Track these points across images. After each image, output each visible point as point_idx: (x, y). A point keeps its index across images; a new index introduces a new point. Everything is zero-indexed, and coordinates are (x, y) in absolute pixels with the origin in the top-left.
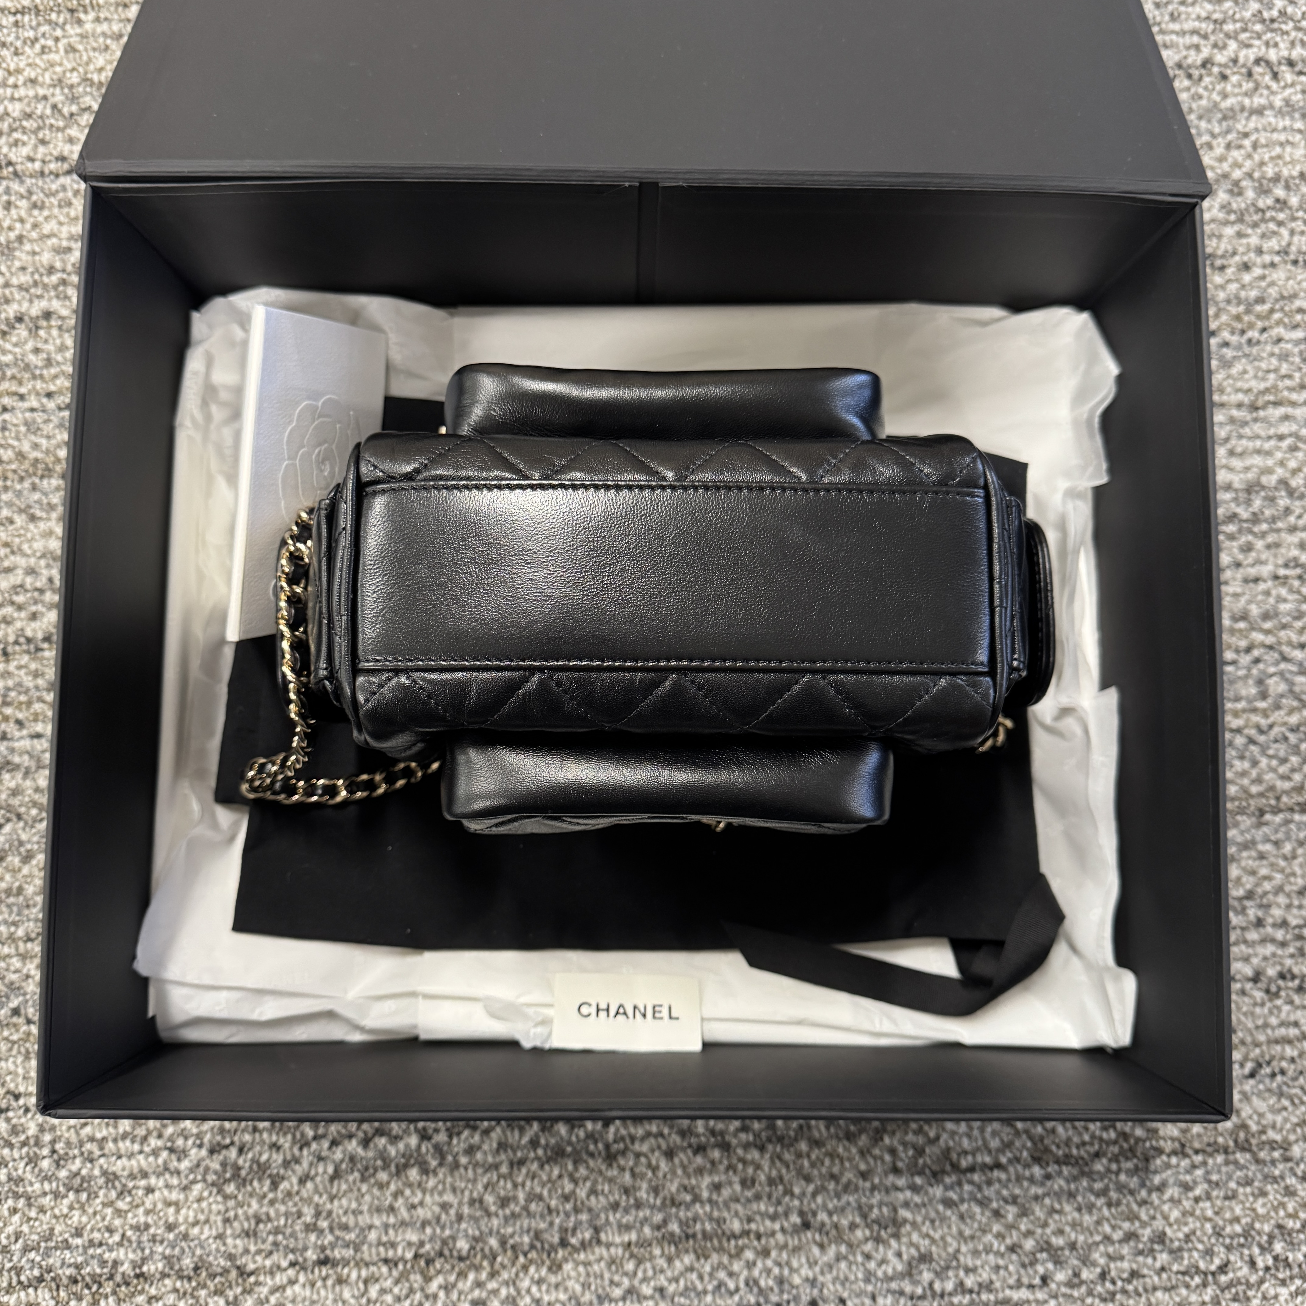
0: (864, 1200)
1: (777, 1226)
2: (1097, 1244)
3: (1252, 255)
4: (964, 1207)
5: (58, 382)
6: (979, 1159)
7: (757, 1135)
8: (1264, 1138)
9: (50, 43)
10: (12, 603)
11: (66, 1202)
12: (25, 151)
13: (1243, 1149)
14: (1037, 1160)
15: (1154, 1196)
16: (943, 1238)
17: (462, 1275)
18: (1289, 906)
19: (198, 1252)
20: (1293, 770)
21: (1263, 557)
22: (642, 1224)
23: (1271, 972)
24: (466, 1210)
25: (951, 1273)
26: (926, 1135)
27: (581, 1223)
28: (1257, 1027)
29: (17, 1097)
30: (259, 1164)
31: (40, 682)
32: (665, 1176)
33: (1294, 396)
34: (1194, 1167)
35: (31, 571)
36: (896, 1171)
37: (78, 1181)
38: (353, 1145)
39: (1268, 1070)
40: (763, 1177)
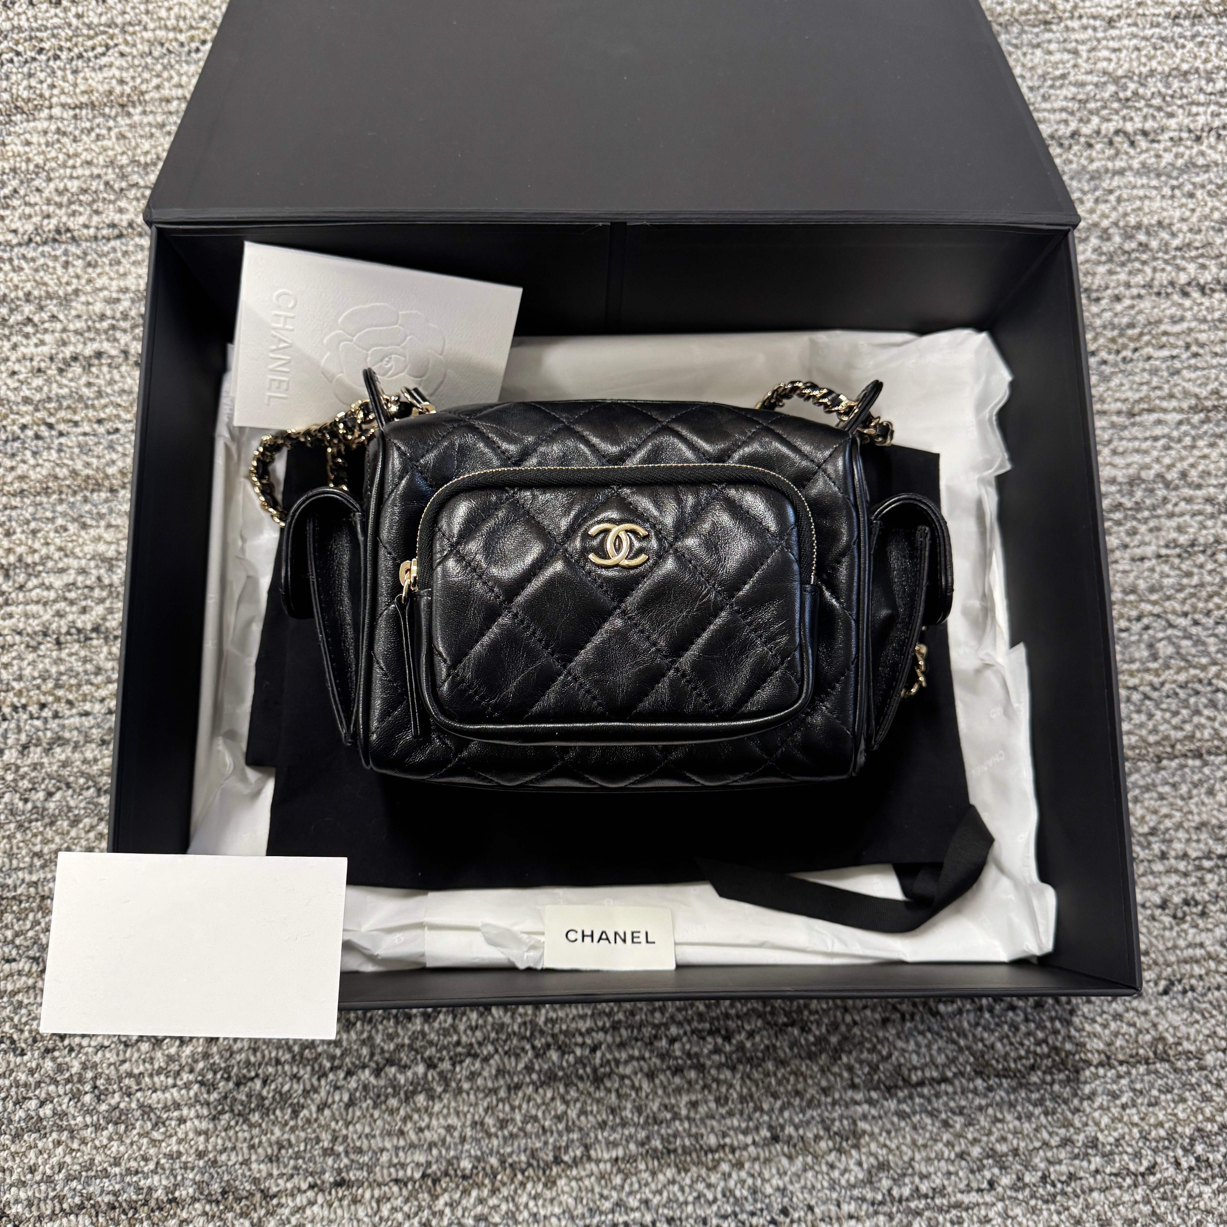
0: (826, 1114)
1: (749, 1140)
2: (1037, 1149)
3: (1122, 289)
4: (916, 1118)
5: (108, 410)
6: (928, 1074)
7: (728, 1057)
8: (1180, 1048)
9: (104, 132)
10: (65, 599)
11: (105, 1133)
12: (81, 220)
13: (1162, 1060)
14: (979, 1073)
15: (1086, 1103)
17: (466, 1192)
18: (1188, 841)
19: (226, 1177)
20: (1184, 722)
21: (1147, 539)
22: (628, 1142)
23: (1177, 899)
24: (469, 1132)
25: (907, 1180)
26: (880, 1053)
27: (573, 1141)
28: (1168, 949)
30: (281, 1094)
31: (89, 667)
32: (647, 1096)
33: (1165, 404)
34: (1120, 1077)
35: (83, 571)
36: (854, 1086)
37: (117, 1113)
38: (366, 1075)
39: (1180, 988)
40: (735, 1096)
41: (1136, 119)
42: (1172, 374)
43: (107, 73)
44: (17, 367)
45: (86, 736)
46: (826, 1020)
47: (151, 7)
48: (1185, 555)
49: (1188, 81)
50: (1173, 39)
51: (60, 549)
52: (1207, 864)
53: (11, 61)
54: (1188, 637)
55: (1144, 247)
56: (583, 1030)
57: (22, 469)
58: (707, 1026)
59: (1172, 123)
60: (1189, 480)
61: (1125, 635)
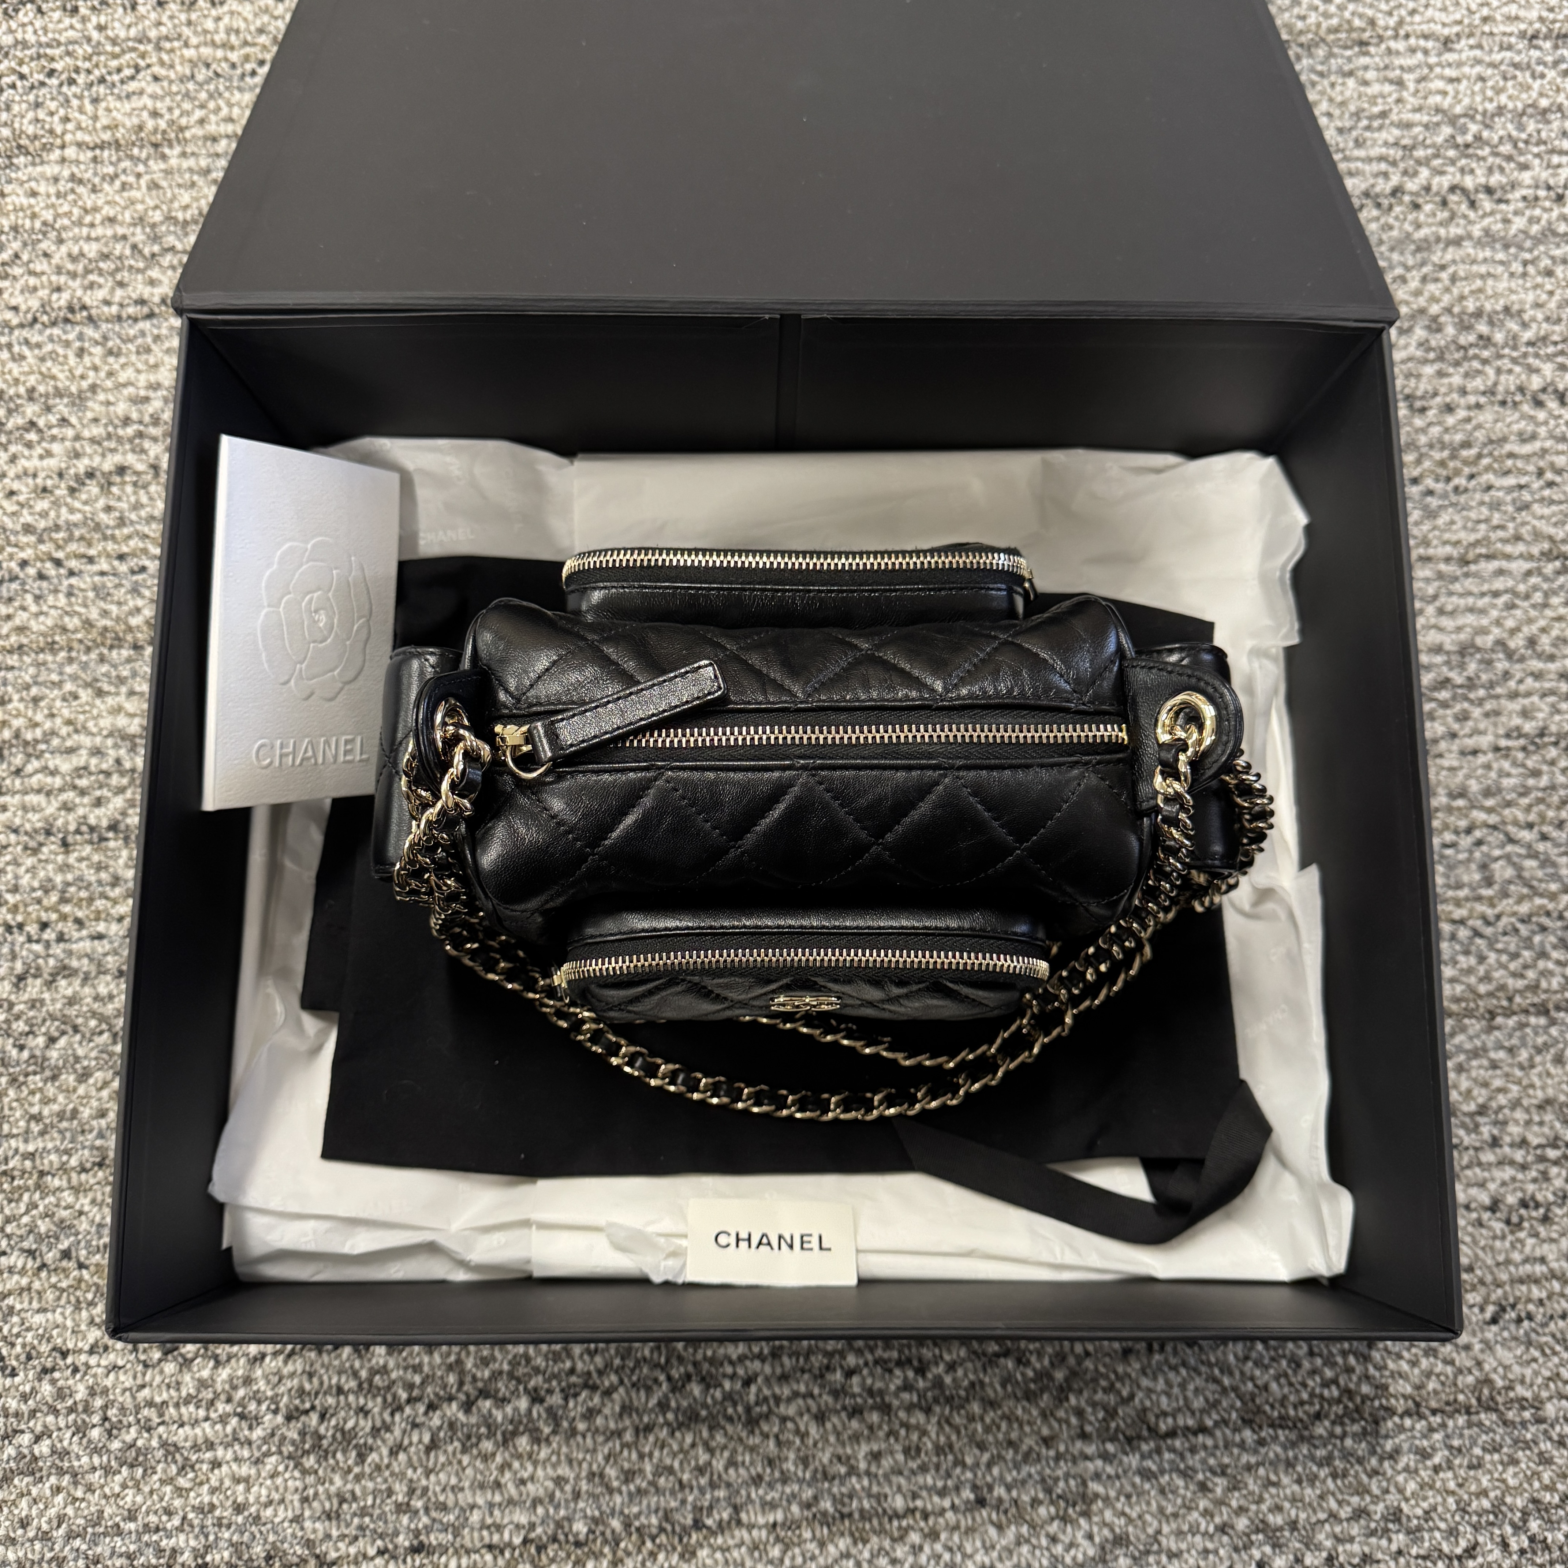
0: (1048, 1471)
1: (947, 1503)
2: (1322, 1523)
3: (1455, 395)
4: (1165, 1479)
5: (132, 543)
6: (1181, 1422)
7: (922, 1395)
8: (1512, 1394)
9: (131, 179)
10: (75, 787)
11: (117, 1478)
12: (101, 294)
13: (1488, 1409)
14: (1248, 1422)
15: (1386, 1464)
18: (1528, 1123)
19: (271, 1538)
20: (1526, 967)
21: (1482, 726)
22: (789, 1502)
23: (1511, 1199)
24: (584, 1486)
26: (1119, 1393)
27: (718, 1500)
28: (1498, 1264)
29: (64, 1354)
30: (342, 1431)
31: (104, 875)
32: (815, 1444)
33: (1509, 549)
34: (1432, 1430)
35: (97, 752)
36: (1084, 1436)
37: (132, 1453)
38: (453, 1410)
39: (1513, 1315)
40: (930, 1445)
41: (1479, 172)
42: (1519, 509)
43: (136, 102)
44: (15, 486)
45: (99, 965)
46: (1049, 1350)
47: (194, 16)
48: (1532, 748)
49: (1548, 122)
50: (1529, 66)
51: (69, 722)
52: (1552, 1154)
53: (13, 86)
54: (1533, 855)
55: (1485, 341)
56: (734, 1357)
57: (21, 618)
58: (895, 1354)
59: (1526, 177)
60: (1539, 649)
61: (1449, 852)
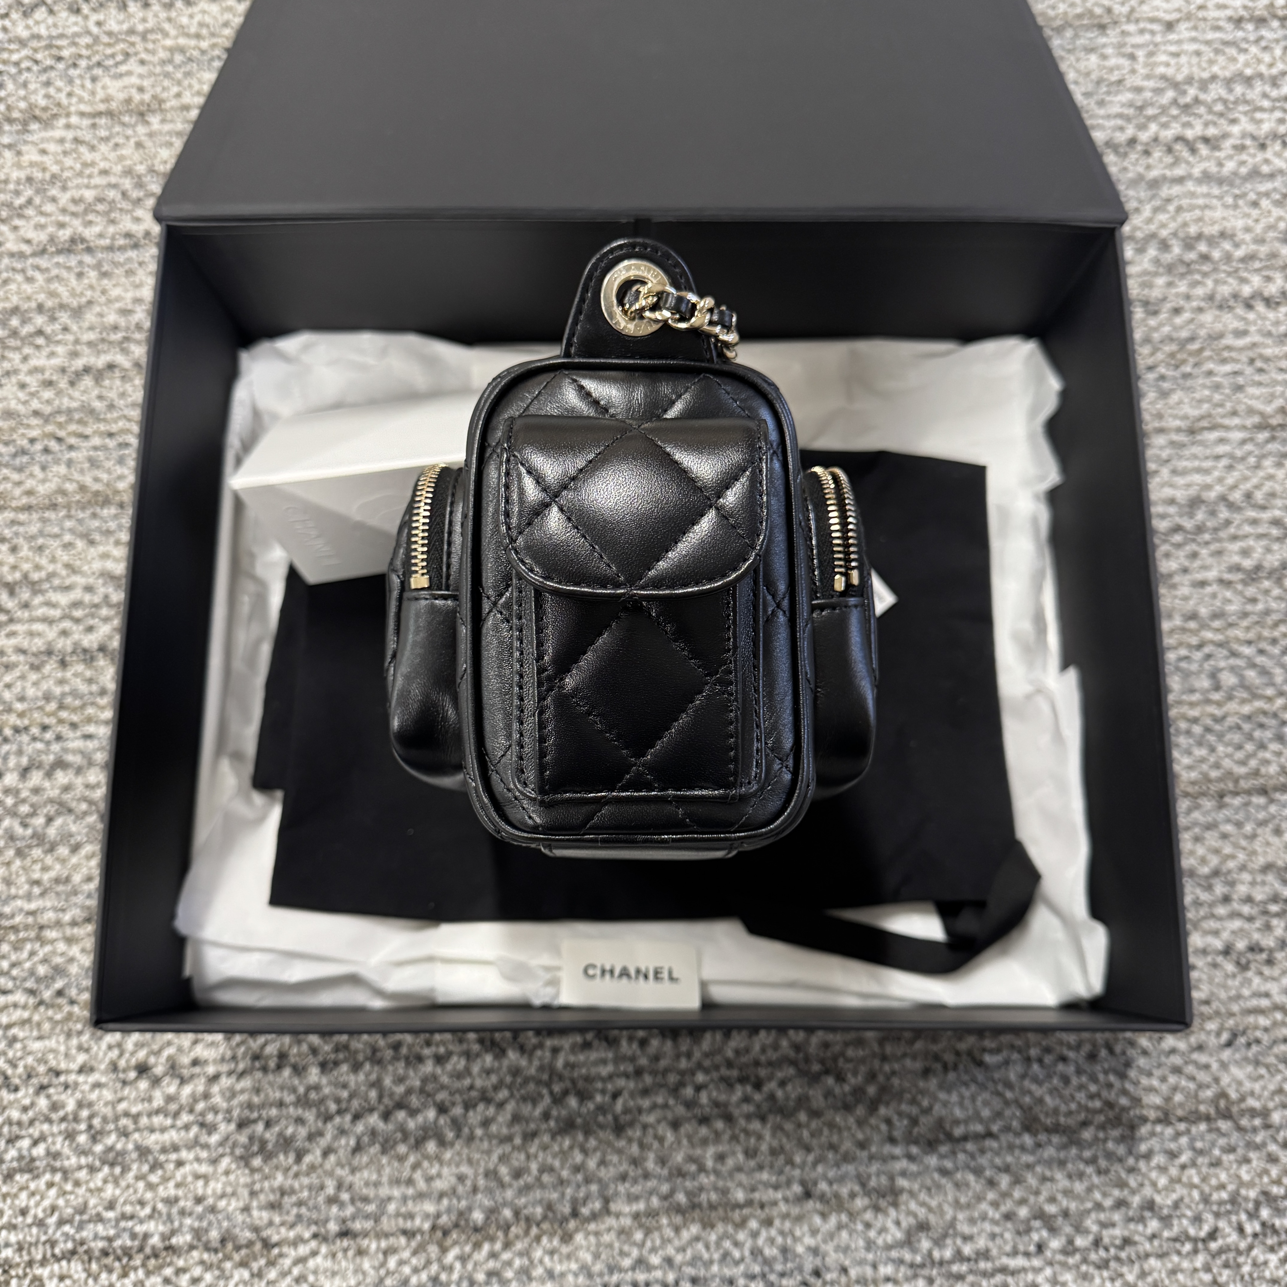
0: (862, 1169)
2: (1088, 1212)
3: (1181, 301)
4: (959, 1176)
5: (120, 424)
6: (971, 1128)
8: (1243, 1106)
9: (122, 140)
10: (72, 617)
11: (100, 1175)
12: (97, 230)
13: (1225, 1117)
14: (1027, 1129)
15: (1142, 1163)
16: (940, 1206)
17: (477, 1246)
18: (1253, 883)
19: (225, 1224)
20: (1249, 756)
21: (1208, 563)
22: (650, 1194)
23: (1241, 945)
24: (481, 1182)
25: (949, 1241)
26: (920, 1104)
27: (591, 1193)
28: (1230, 999)
29: (58, 1074)
30: (285, 1138)
32: (671, 1147)
34: (1178, 1135)
35: (89, 589)
36: (892, 1140)
37: (111, 1155)
38: (374, 1120)
39: (1244, 1040)
40: (765, 1148)
41: (1197, 126)
42: (1235, 391)
43: (127, 81)
44: (28, 379)
45: (90, 759)
46: (862, 1069)
47: (173, 14)
48: (1249, 580)
49: (1252, 87)
50: (1235, 43)
51: (68, 566)
52: (1274, 908)
53: (29, 69)
54: (1253, 665)
56: (604, 1075)
57: (30, 484)
58: (736, 1073)
59: (1235, 130)
60: (1253, 502)
61: (1183, 665)
